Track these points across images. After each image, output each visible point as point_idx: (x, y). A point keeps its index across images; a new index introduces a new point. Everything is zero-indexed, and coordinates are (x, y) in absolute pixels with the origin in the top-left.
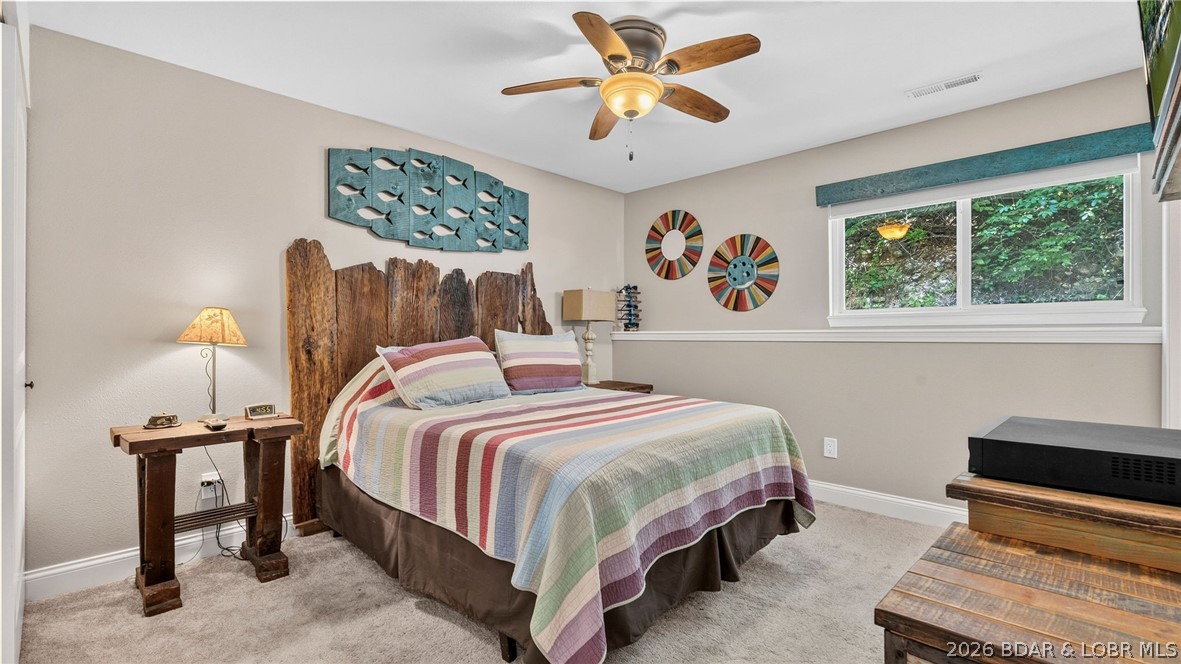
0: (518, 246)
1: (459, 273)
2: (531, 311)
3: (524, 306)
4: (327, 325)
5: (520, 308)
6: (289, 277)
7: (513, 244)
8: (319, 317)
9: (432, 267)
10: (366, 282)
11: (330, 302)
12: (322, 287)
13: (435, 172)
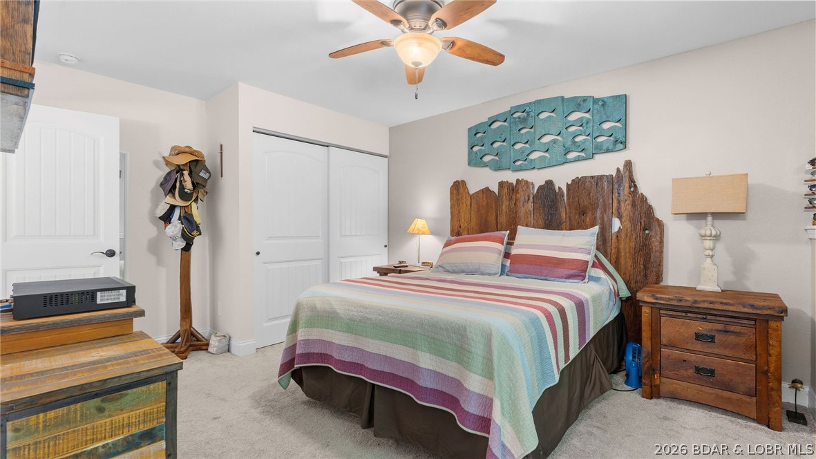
0: (611, 147)
1: (549, 183)
2: (629, 207)
3: (619, 202)
4: (466, 225)
5: (615, 204)
6: (451, 201)
7: (604, 148)
8: (463, 220)
9: (527, 182)
10: (484, 199)
11: (467, 212)
12: (465, 205)
13: (528, 115)
